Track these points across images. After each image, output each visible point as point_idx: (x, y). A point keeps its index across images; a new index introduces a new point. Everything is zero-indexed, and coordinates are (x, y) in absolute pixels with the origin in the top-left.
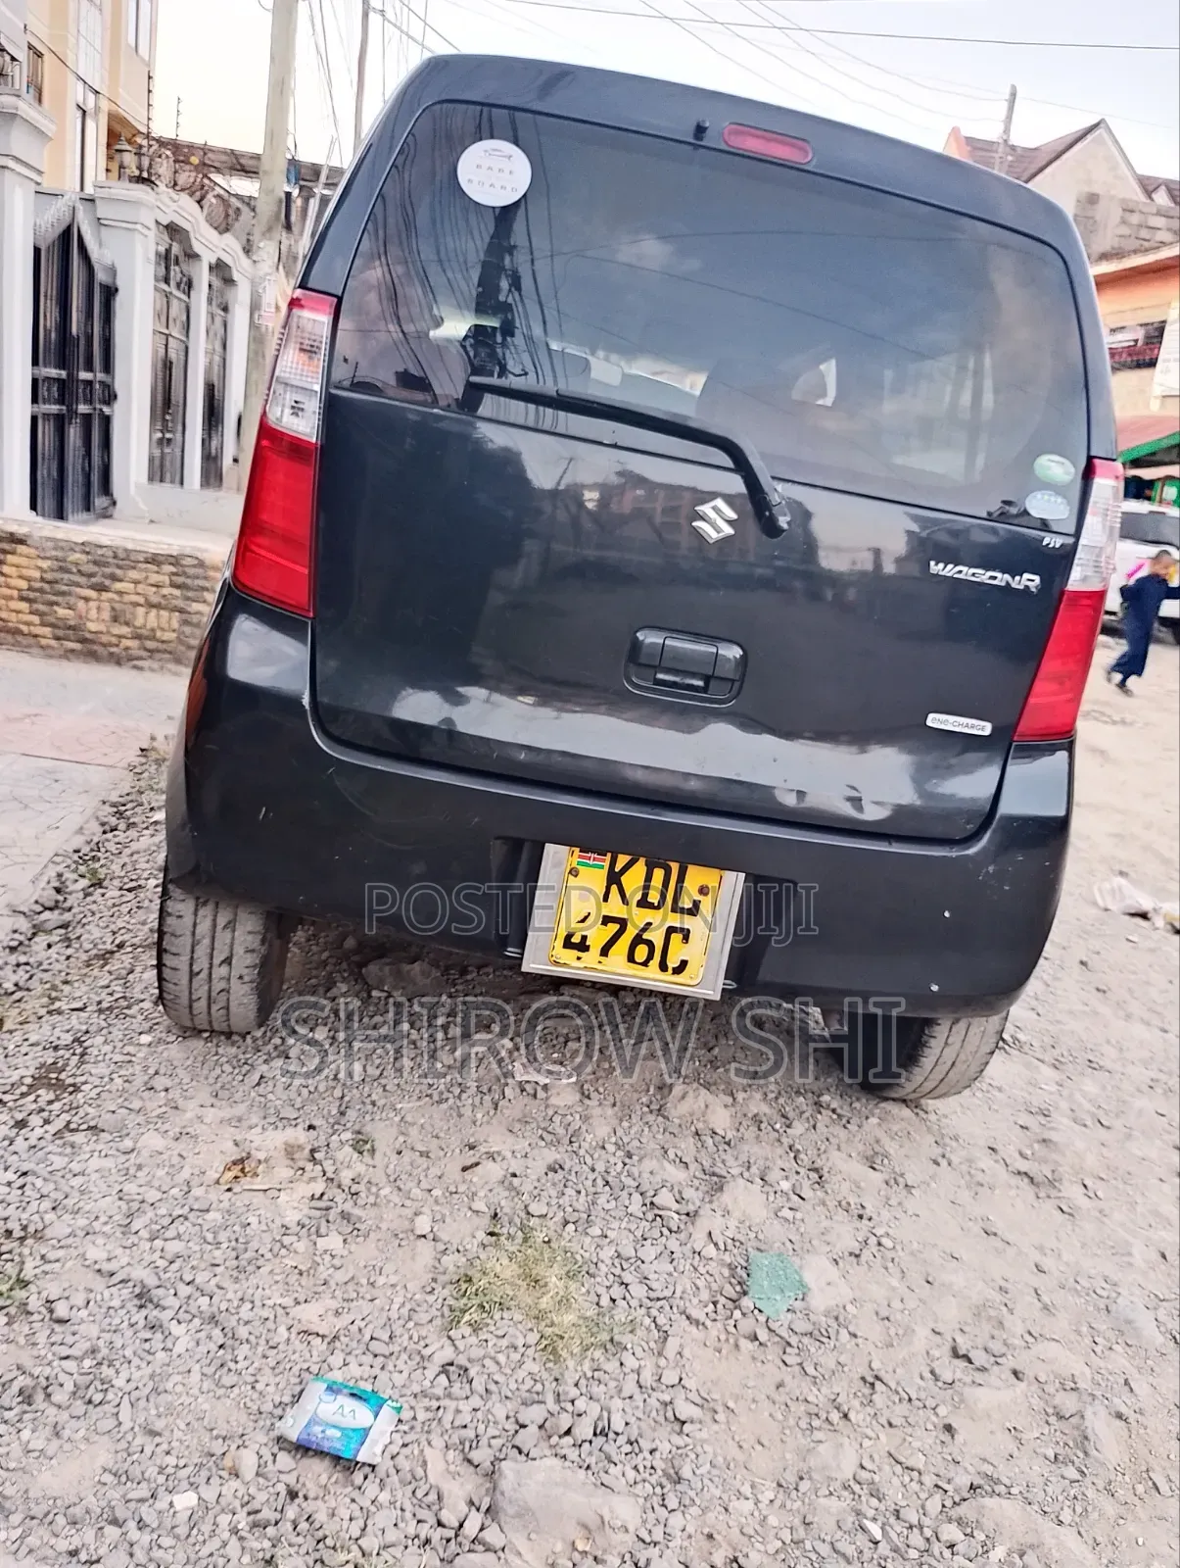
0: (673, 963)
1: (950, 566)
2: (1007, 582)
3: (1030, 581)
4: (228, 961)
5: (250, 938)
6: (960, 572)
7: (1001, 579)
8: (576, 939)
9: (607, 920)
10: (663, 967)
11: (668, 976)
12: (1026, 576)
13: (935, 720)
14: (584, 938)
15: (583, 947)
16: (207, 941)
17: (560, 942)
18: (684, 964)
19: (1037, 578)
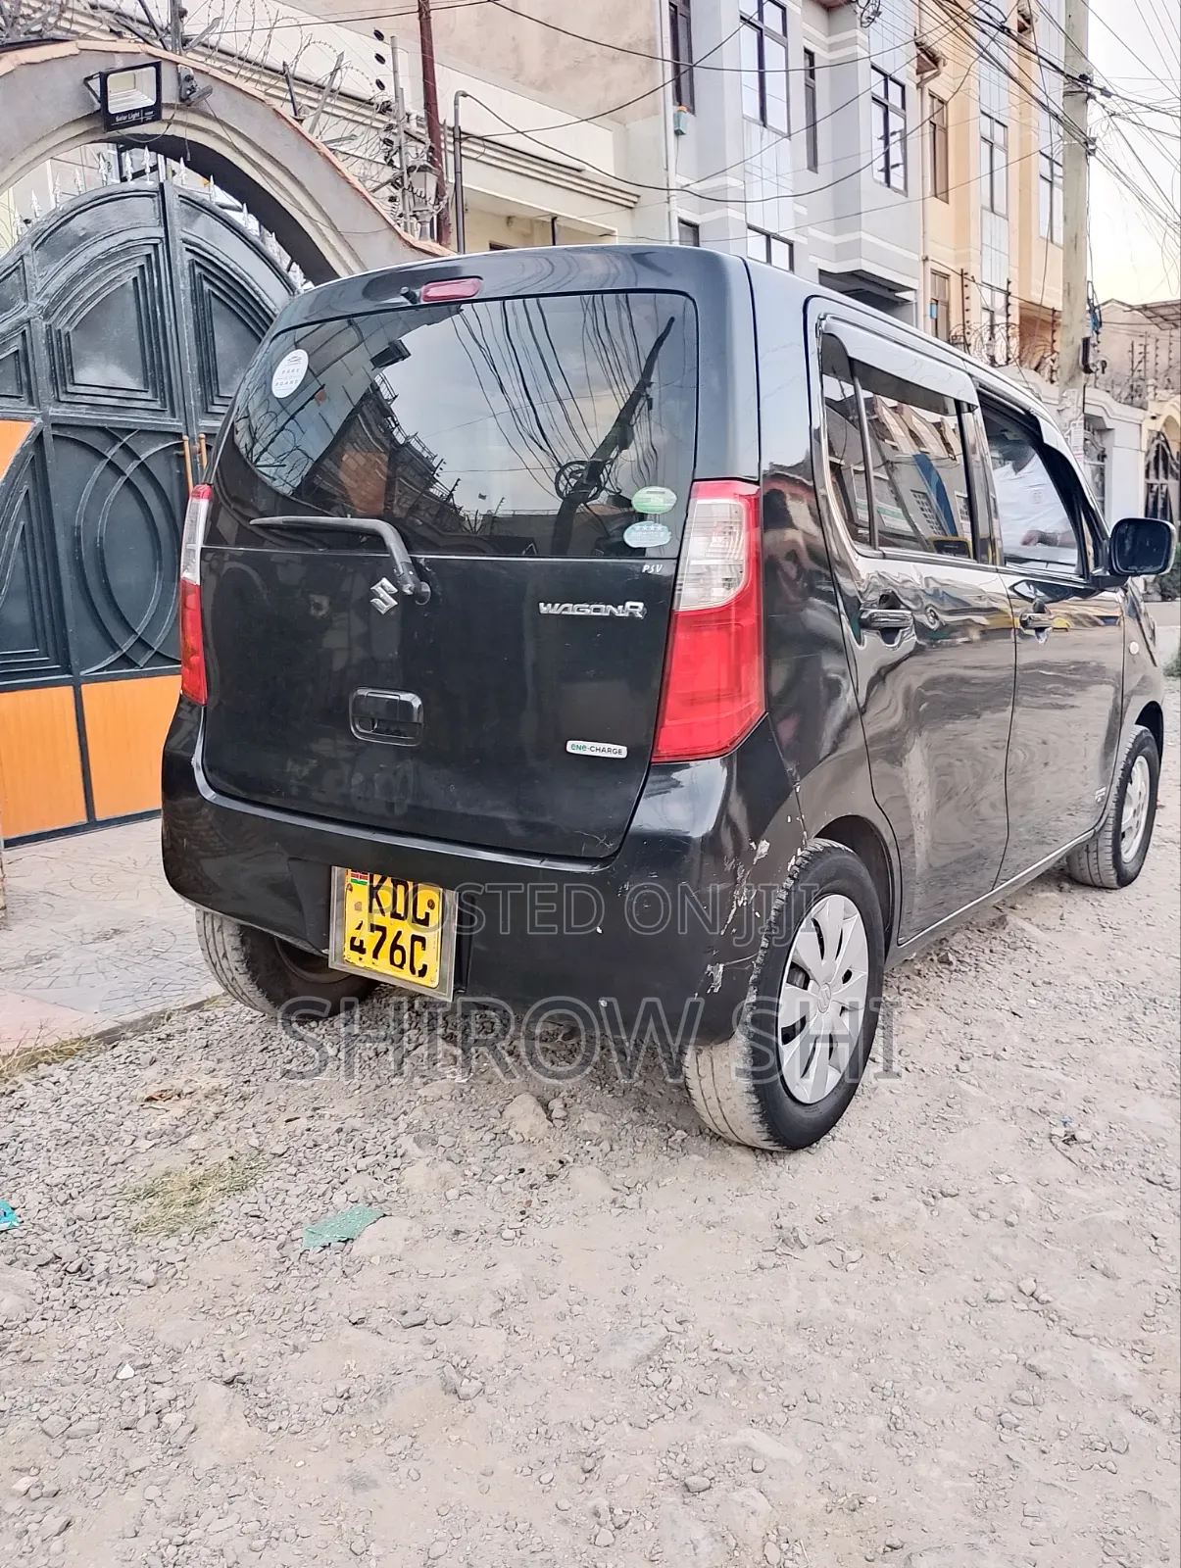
0: (418, 967)
1: (557, 605)
2: (611, 612)
3: (636, 608)
4: (225, 955)
5: (232, 938)
6: (566, 609)
7: (606, 610)
8: (357, 943)
9: (373, 928)
10: (413, 971)
11: (415, 979)
12: (629, 604)
13: (573, 747)
14: (362, 942)
15: (361, 950)
16: (212, 940)
17: (347, 945)
18: (425, 967)
19: (641, 605)
